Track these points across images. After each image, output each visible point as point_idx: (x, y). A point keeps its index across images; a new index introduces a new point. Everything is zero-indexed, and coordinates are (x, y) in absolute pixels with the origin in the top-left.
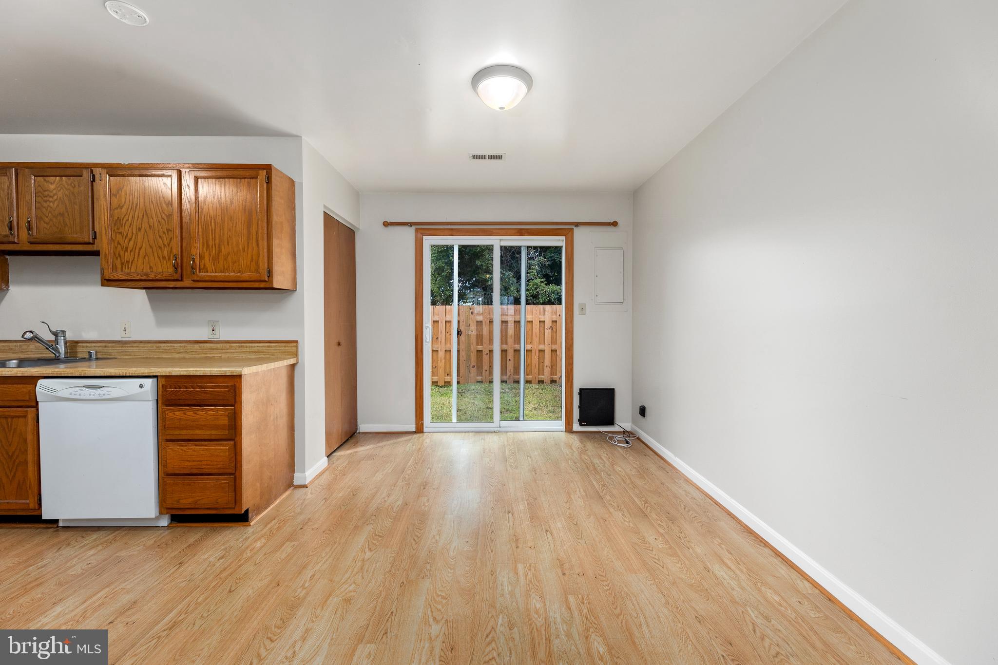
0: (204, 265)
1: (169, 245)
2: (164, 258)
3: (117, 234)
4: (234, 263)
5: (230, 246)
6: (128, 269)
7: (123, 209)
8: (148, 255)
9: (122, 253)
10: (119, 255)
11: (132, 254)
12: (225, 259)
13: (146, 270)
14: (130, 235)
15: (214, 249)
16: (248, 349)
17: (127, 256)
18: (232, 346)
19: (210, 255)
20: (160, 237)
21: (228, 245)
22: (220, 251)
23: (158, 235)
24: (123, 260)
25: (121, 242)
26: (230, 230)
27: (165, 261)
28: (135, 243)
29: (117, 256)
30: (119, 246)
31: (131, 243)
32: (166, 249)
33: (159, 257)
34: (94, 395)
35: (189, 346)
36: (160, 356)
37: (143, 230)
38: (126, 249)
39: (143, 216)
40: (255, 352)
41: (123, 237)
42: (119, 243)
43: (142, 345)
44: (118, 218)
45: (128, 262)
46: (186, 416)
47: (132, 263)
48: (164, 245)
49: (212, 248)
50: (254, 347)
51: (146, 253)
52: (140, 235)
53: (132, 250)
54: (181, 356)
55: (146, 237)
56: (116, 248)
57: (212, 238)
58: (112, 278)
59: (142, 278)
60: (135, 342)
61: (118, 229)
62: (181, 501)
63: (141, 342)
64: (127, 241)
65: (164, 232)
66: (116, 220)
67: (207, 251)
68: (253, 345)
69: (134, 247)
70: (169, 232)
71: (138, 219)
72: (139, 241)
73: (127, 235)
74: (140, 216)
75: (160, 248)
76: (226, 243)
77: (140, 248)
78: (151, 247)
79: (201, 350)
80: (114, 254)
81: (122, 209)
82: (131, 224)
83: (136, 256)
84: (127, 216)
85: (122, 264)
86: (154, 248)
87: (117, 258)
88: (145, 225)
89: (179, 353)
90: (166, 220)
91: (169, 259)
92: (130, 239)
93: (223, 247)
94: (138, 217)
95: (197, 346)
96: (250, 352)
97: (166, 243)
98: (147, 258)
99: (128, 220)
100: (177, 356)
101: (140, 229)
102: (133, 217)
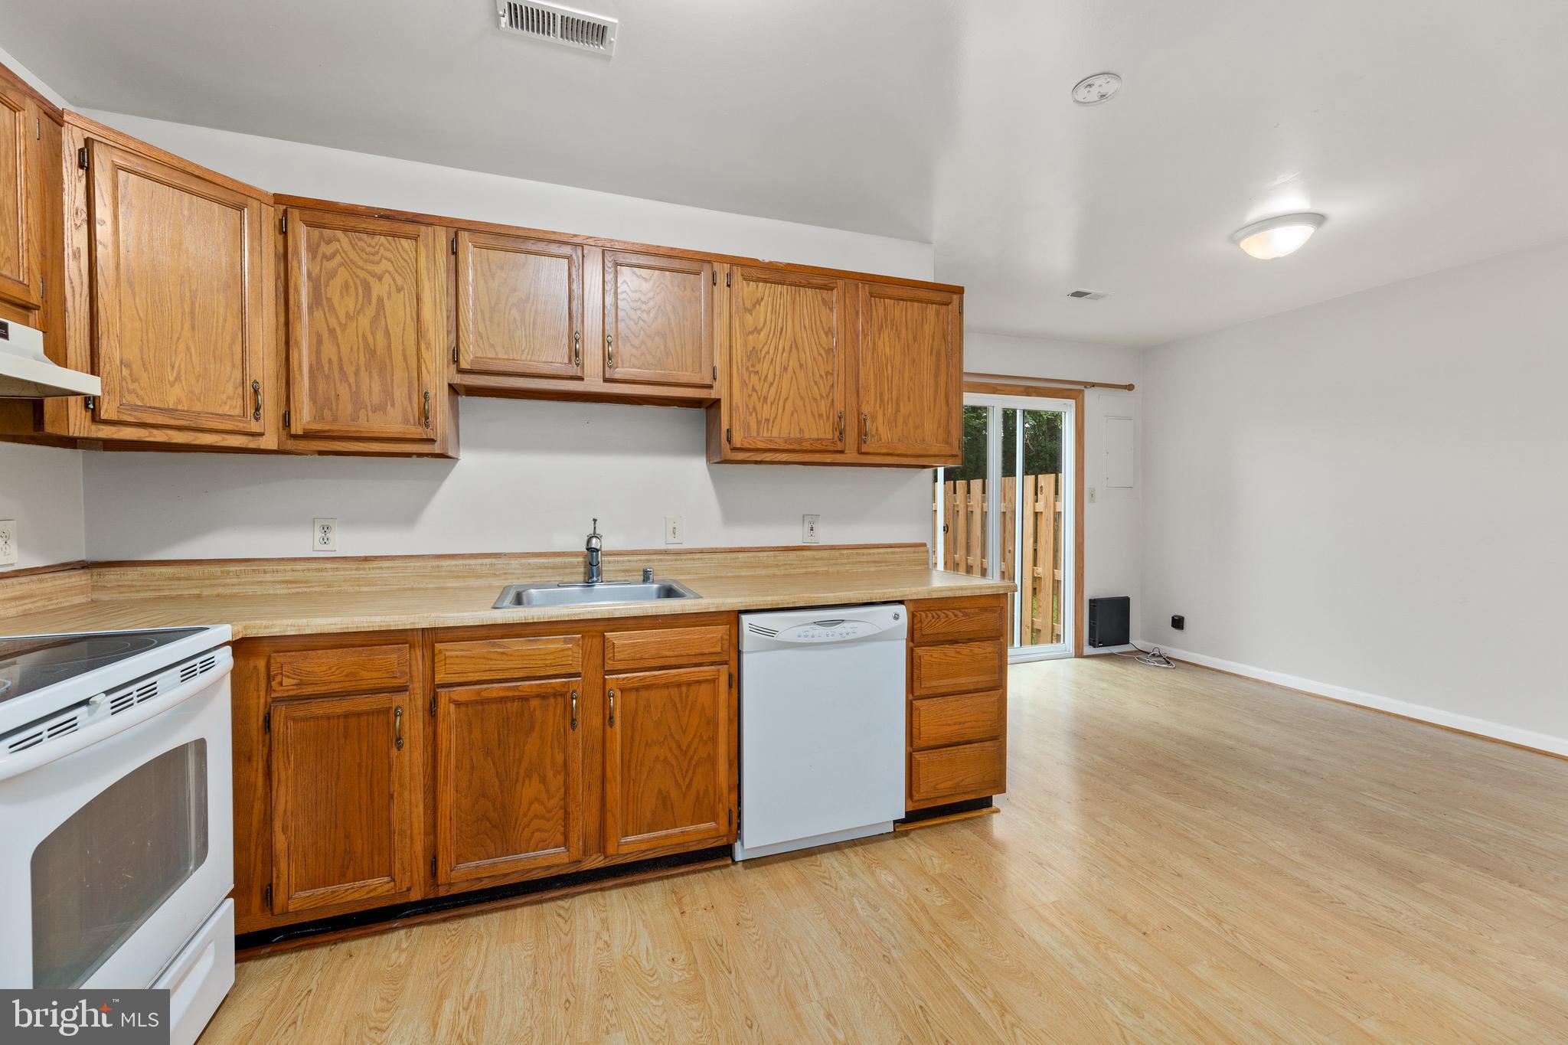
0: (877, 430)
1: (827, 396)
2: (820, 416)
3: (752, 375)
4: (917, 428)
5: (911, 403)
6: (768, 431)
7: (762, 334)
8: (797, 411)
9: (758, 407)
10: (755, 409)
11: (773, 406)
12: (905, 423)
13: (795, 434)
14: (770, 378)
15: (890, 406)
16: (865, 559)
17: (766, 411)
18: (843, 554)
19: (884, 414)
20: (816, 383)
21: (909, 400)
22: (898, 410)
23: (812, 379)
24: (759, 419)
25: (758, 388)
26: (911, 379)
27: (822, 422)
28: (779, 392)
29: (751, 410)
30: (754, 394)
31: (773, 389)
32: (823, 402)
33: (813, 415)
34: (833, 635)
35: (781, 556)
36: (737, 574)
37: (790, 369)
38: (765, 399)
39: (791, 348)
40: (875, 562)
41: (760, 379)
42: (754, 389)
43: (707, 556)
44: (754, 348)
45: (767, 420)
46: (947, 658)
47: (773, 422)
48: (821, 396)
49: (888, 403)
50: (874, 554)
51: (794, 407)
52: (787, 377)
53: (774, 401)
54: (770, 571)
55: (794, 382)
56: (750, 396)
57: (888, 389)
58: (746, 445)
59: (791, 447)
60: (691, 552)
61: (753, 366)
62: (939, 787)
63: (702, 552)
64: (766, 385)
65: (821, 376)
66: (751, 352)
67: (880, 408)
68: (872, 551)
69: (777, 397)
70: (829, 377)
71: (782, 353)
72: (784, 387)
73: (766, 376)
74: (786, 349)
75: (815, 400)
76: (906, 399)
77: (786, 399)
78: (802, 398)
79: (799, 563)
80: (747, 406)
81: (759, 334)
82: (772, 360)
83: (780, 411)
84: (766, 347)
85: (759, 422)
86: (807, 400)
87: (751, 414)
88: (793, 363)
89: (767, 567)
90: (825, 357)
91: (828, 418)
92: (771, 384)
93: (902, 404)
94: (784, 349)
95: (792, 555)
96: (868, 562)
97: (824, 394)
98: (795, 415)
99: (768, 352)
100: (763, 572)
101: (786, 369)
102: (777, 349)
